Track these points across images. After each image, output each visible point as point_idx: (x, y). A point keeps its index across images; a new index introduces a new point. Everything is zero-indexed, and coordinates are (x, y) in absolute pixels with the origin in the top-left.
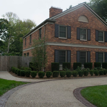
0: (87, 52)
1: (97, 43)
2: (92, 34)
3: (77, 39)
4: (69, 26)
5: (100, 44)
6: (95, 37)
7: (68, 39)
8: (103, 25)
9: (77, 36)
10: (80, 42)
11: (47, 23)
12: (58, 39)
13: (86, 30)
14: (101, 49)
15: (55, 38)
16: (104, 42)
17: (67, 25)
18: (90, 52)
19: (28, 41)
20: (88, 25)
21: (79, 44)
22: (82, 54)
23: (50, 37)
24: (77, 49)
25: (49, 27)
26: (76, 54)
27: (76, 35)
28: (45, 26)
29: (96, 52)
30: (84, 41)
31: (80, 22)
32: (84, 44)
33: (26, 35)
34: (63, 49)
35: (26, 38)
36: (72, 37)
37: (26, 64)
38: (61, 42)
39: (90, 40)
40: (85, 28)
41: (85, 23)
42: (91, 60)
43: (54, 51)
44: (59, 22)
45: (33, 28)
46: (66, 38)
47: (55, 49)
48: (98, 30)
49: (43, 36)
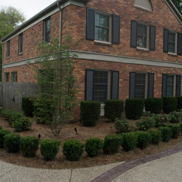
0: (149, 75)
1: (165, 57)
2: (157, 36)
3: (132, 46)
4: (117, 16)
5: (171, 58)
6: (162, 44)
7: (114, 46)
8: (176, 20)
9: (131, 40)
10: (137, 54)
11: (68, 3)
12: (92, 43)
13: (148, 28)
14: (172, 69)
15: (87, 42)
16: (176, 54)
17: (111, 13)
18: (154, 74)
19: (15, 47)
20: (151, 16)
21: (135, 57)
22: (139, 78)
23: (75, 37)
24: (130, 69)
25: (74, 14)
26: (128, 78)
27: (130, 38)
28: (62, 10)
29: (163, 75)
30: (143, 51)
31: (137, 8)
32: (143, 58)
33: (7, 35)
34: (102, 67)
35: (9, 41)
36: (121, 40)
37: (14, 100)
38: (99, 53)
39: (154, 50)
40: (146, 22)
41: (147, 11)
42: (155, 90)
43: (83, 73)
44: (96, 5)
45: (20, 24)
46: (110, 43)
47: (87, 67)
48: (168, 30)
49: (55, 35)
